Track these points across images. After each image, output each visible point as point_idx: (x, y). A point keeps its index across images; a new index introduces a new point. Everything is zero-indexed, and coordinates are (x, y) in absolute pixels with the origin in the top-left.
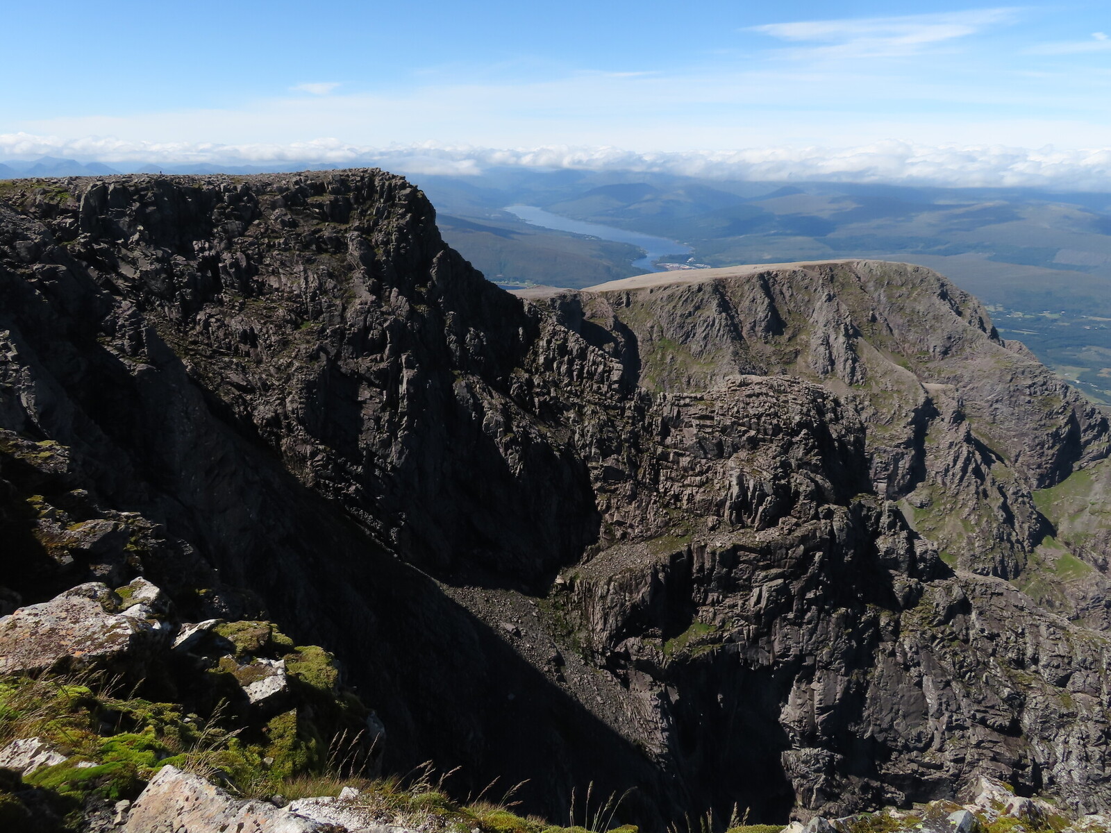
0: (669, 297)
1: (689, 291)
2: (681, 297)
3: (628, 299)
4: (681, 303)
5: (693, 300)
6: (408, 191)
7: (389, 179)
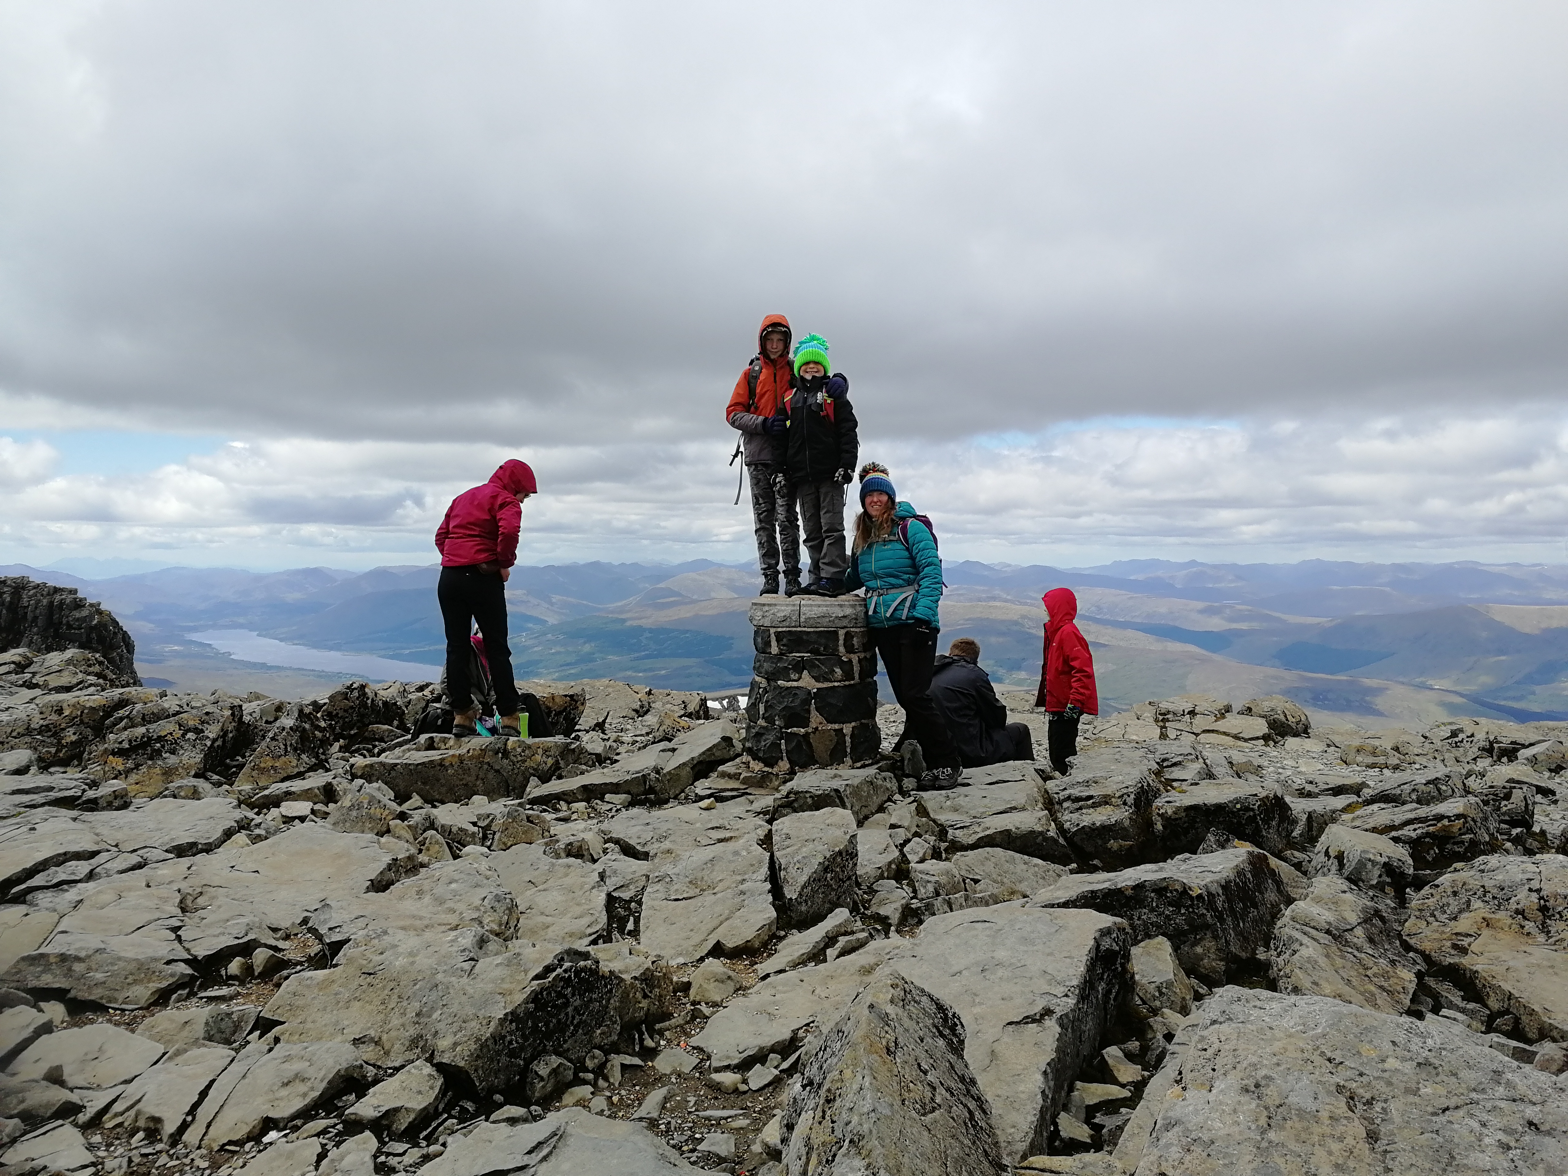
6: (85, 613)
7: (48, 594)
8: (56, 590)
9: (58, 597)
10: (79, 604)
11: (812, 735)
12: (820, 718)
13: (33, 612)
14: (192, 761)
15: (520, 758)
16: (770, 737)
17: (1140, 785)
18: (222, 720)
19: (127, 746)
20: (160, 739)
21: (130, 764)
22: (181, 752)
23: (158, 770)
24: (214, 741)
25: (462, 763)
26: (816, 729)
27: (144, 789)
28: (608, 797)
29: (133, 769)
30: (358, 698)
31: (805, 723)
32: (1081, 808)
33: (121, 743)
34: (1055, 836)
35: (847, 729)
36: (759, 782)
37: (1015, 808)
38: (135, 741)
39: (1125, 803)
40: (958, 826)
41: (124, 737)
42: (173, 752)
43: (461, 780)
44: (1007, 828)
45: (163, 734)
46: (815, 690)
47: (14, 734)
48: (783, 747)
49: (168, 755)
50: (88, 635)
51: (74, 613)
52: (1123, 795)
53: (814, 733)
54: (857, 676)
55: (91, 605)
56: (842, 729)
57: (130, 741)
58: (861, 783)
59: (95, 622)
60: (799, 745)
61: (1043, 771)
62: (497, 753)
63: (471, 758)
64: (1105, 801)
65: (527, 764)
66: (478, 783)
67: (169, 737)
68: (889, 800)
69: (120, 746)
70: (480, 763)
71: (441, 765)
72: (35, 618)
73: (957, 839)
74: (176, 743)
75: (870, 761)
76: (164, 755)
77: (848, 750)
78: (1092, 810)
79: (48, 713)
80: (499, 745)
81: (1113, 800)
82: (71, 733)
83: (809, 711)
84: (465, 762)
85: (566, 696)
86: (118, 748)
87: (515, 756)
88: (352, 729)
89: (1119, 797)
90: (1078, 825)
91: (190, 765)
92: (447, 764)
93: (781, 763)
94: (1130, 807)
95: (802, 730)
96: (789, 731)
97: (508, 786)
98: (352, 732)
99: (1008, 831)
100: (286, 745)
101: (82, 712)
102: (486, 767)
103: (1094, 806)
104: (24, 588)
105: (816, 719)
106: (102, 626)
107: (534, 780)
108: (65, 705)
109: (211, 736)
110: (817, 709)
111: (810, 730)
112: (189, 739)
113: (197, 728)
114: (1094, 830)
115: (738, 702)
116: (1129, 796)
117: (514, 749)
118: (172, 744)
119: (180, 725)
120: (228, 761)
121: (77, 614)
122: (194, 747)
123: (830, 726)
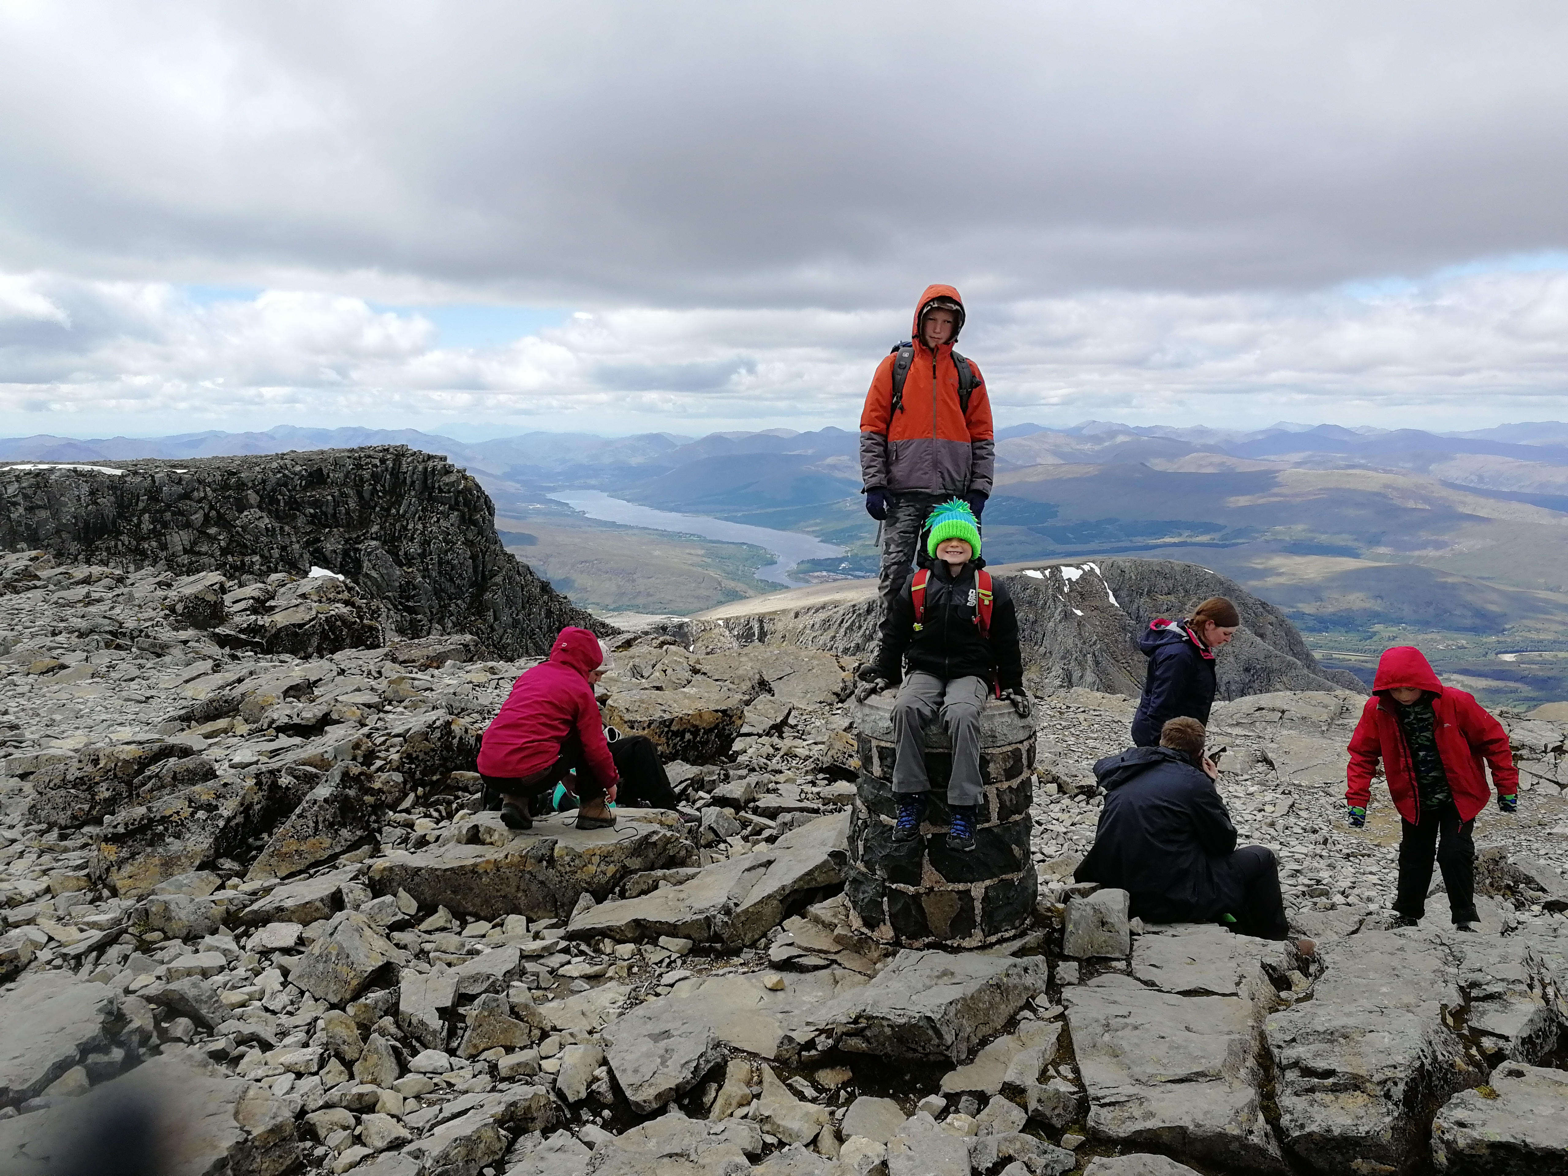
0: (825, 622)
1: (854, 612)
2: (842, 622)
3: (761, 628)
4: (843, 630)
5: (860, 627)
6: (453, 478)
7: (423, 461)
8: (430, 457)
9: (430, 464)
10: (447, 471)
11: (924, 898)
12: (937, 876)
13: (412, 477)
14: (198, 848)
15: (568, 869)
16: (868, 889)
17: (1417, 1064)
18: (241, 793)
19: (123, 831)
20: (164, 820)
21: (125, 853)
22: (188, 835)
23: (156, 861)
24: (229, 820)
25: (498, 870)
26: (931, 889)
27: (138, 884)
28: (663, 940)
29: (128, 859)
30: (439, 739)
31: (915, 880)
32: (1312, 1090)
33: (115, 827)
34: (1261, 1144)
35: (978, 890)
36: (855, 945)
37: (1202, 1074)
38: (133, 824)
39: (1388, 1096)
40: (1107, 1100)
41: (120, 819)
42: (178, 836)
43: (498, 891)
44: (1182, 1124)
45: (168, 813)
46: (929, 836)
47: (51, 785)
48: (885, 907)
49: (172, 839)
50: (456, 499)
51: (444, 478)
52: (1385, 1081)
53: (928, 894)
54: (994, 816)
55: (458, 471)
56: (969, 891)
57: (126, 824)
58: (980, 991)
59: (461, 487)
60: (906, 907)
61: (1274, 969)
62: (540, 861)
63: (510, 866)
64: (1356, 1084)
65: (578, 876)
66: (519, 895)
67: (175, 818)
68: (1028, 1006)
69: (115, 831)
70: (521, 871)
71: (474, 872)
72: (413, 482)
73: (1101, 1128)
74: (182, 825)
75: (1012, 933)
76: (167, 840)
77: (978, 919)
78: (1331, 1097)
79: (85, 762)
80: (543, 851)
81: (1368, 1084)
82: (104, 789)
83: (920, 866)
84: (502, 870)
85: (717, 711)
86: (113, 834)
87: (563, 866)
88: (434, 774)
89: (1379, 1083)
90: (1302, 1126)
91: (196, 853)
92: (481, 871)
93: (882, 927)
94: (1396, 1104)
95: (912, 889)
96: (894, 886)
97: (556, 901)
98: (435, 778)
99: (1183, 1130)
100: (316, 823)
101: (116, 765)
102: (528, 876)
103: (1335, 1089)
104: (403, 455)
105: (930, 876)
106: (467, 490)
107: (585, 899)
108: (101, 755)
109: (226, 814)
110: (932, 862)
111: (922, 891)
112: (199, 819)
113: (210, 805)
114: (1329, 1140)
115: (1061, 572)
116: (1396, 1084)
117: (561, 857)
118: (177, 826)
119: (190, 801)
120: (251, 840)
121: (447, 479)
122: (204, 829)
123: (951, 887)
